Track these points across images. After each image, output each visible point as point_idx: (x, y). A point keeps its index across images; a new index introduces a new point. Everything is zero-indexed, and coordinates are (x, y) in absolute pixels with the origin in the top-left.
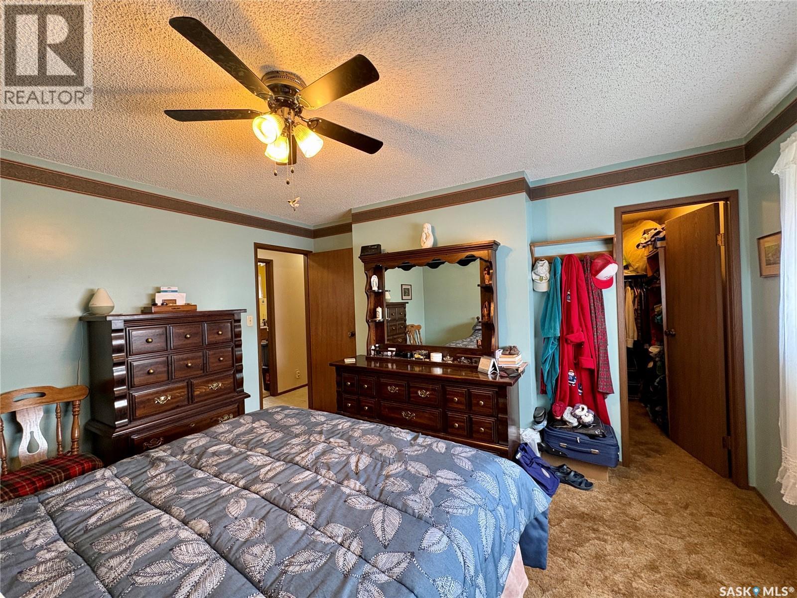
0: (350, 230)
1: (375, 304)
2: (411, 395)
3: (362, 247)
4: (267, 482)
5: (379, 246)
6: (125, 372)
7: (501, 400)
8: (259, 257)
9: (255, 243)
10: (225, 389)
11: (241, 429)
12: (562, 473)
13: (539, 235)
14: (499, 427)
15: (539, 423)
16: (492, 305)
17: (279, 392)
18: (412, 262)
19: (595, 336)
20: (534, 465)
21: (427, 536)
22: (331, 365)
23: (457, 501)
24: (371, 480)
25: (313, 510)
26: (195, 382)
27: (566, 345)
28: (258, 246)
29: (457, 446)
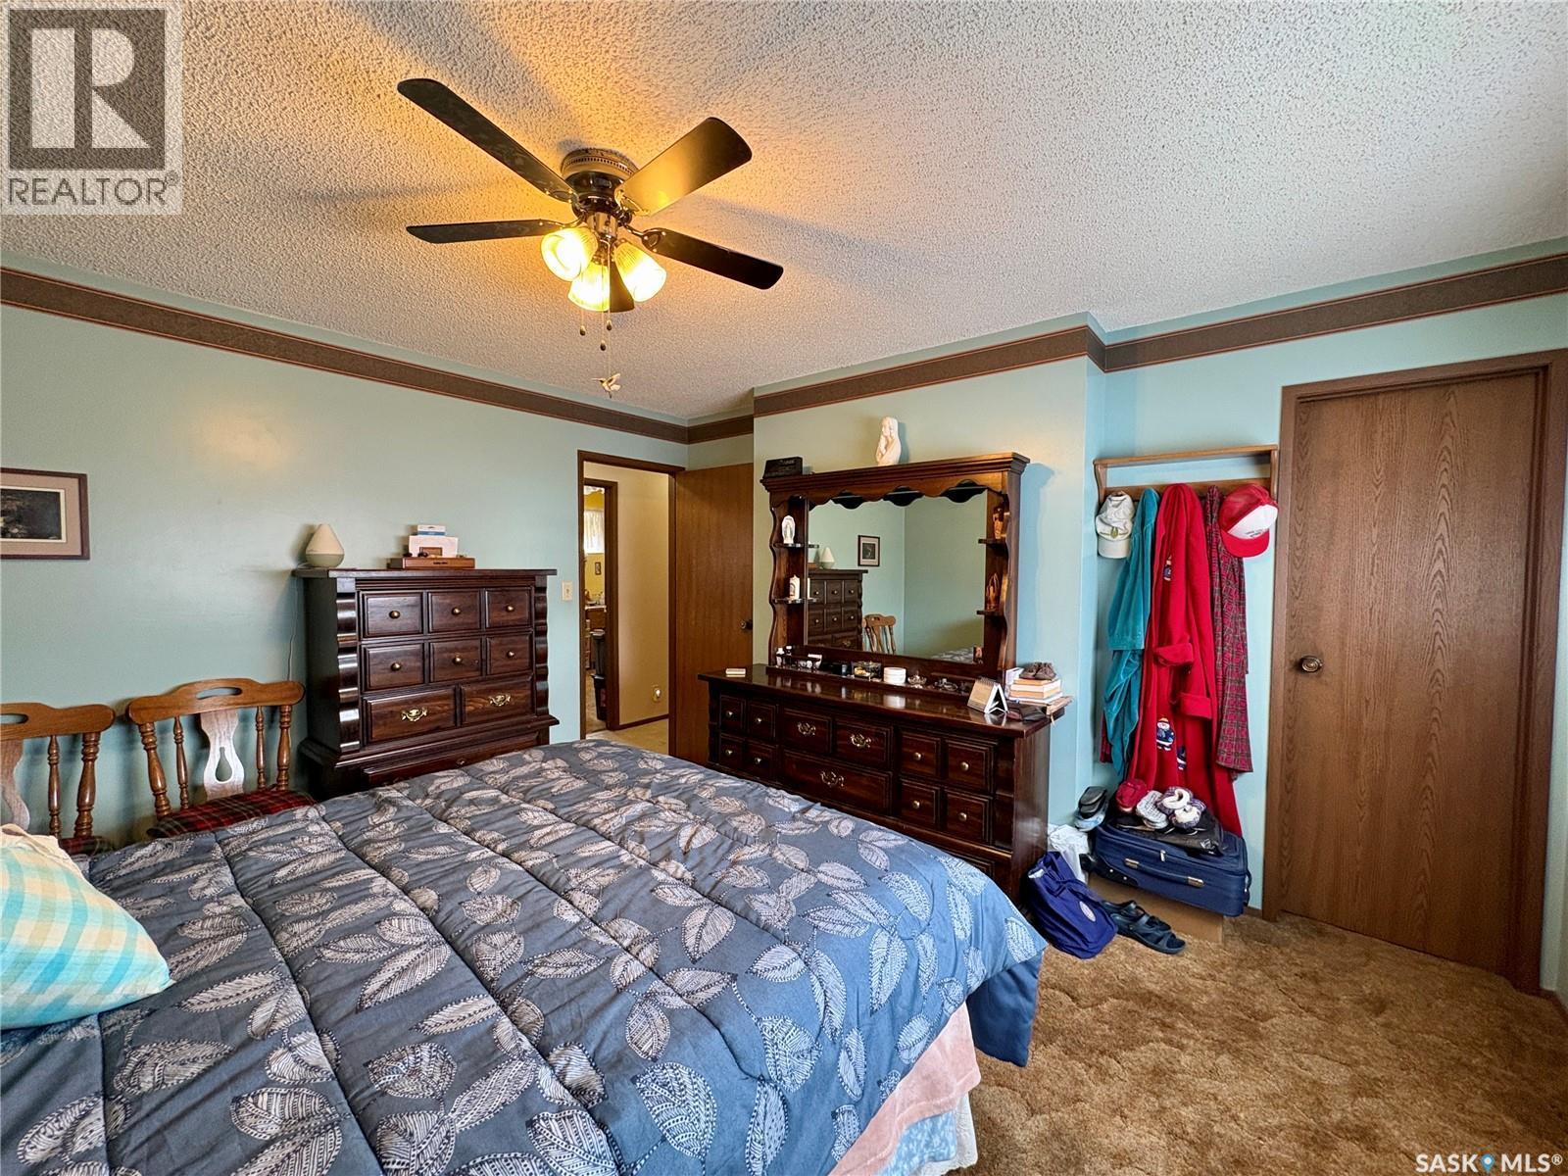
0: (750, 429)
1: (788, 570)
2: (839, 742)
3: (768, 462)
4: (538, 849)
5: (798, 460)
6: (356, 665)
7: (1003, 765)
8: (586, 476)
9: (579, 451)
10: (516, 707)
11: (522, 769)
12: (1125, 916)
13: (1118, 443)
14: (997, 815)
15: (1086, 816)
16: (1005, 581)
17: (621, 723)
18: (858, 493)
19: (1219, 654)
20: (1066, 894)
21: (767, 956)
22: (701, 677)
23: (839, 914)
24: (707, 865)
25: (597, 896)
26: (466, 689)
27: (1154, 667)
28: (584, 457)
29: (873, 829)
